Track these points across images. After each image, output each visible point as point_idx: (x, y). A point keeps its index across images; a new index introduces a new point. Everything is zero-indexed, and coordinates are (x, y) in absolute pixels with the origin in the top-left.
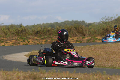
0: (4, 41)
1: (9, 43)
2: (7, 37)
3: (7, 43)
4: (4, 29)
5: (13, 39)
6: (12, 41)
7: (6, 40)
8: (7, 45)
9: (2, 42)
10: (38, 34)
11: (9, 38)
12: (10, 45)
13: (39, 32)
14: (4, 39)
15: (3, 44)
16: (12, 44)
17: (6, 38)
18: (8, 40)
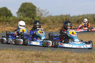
0: (52, 28)
1: (56, 29)
2: (55, 25)
3: (54, 30)
4: (52, 18)
5: (59, 27)
6: (58, 28)
7: (54, 27)
8: (54, 31)
9: (51, 29)
10: (79, 22)
11: (56, 26)
12: (57, 31)
13: (80, 21)
14: (52, 26)
15: (51, 30)
16: (58, 30)
17: (53, 25)
18: (55, 27)
